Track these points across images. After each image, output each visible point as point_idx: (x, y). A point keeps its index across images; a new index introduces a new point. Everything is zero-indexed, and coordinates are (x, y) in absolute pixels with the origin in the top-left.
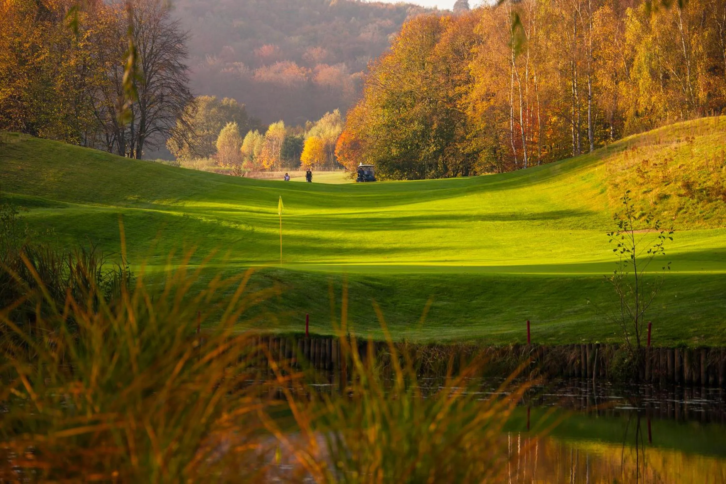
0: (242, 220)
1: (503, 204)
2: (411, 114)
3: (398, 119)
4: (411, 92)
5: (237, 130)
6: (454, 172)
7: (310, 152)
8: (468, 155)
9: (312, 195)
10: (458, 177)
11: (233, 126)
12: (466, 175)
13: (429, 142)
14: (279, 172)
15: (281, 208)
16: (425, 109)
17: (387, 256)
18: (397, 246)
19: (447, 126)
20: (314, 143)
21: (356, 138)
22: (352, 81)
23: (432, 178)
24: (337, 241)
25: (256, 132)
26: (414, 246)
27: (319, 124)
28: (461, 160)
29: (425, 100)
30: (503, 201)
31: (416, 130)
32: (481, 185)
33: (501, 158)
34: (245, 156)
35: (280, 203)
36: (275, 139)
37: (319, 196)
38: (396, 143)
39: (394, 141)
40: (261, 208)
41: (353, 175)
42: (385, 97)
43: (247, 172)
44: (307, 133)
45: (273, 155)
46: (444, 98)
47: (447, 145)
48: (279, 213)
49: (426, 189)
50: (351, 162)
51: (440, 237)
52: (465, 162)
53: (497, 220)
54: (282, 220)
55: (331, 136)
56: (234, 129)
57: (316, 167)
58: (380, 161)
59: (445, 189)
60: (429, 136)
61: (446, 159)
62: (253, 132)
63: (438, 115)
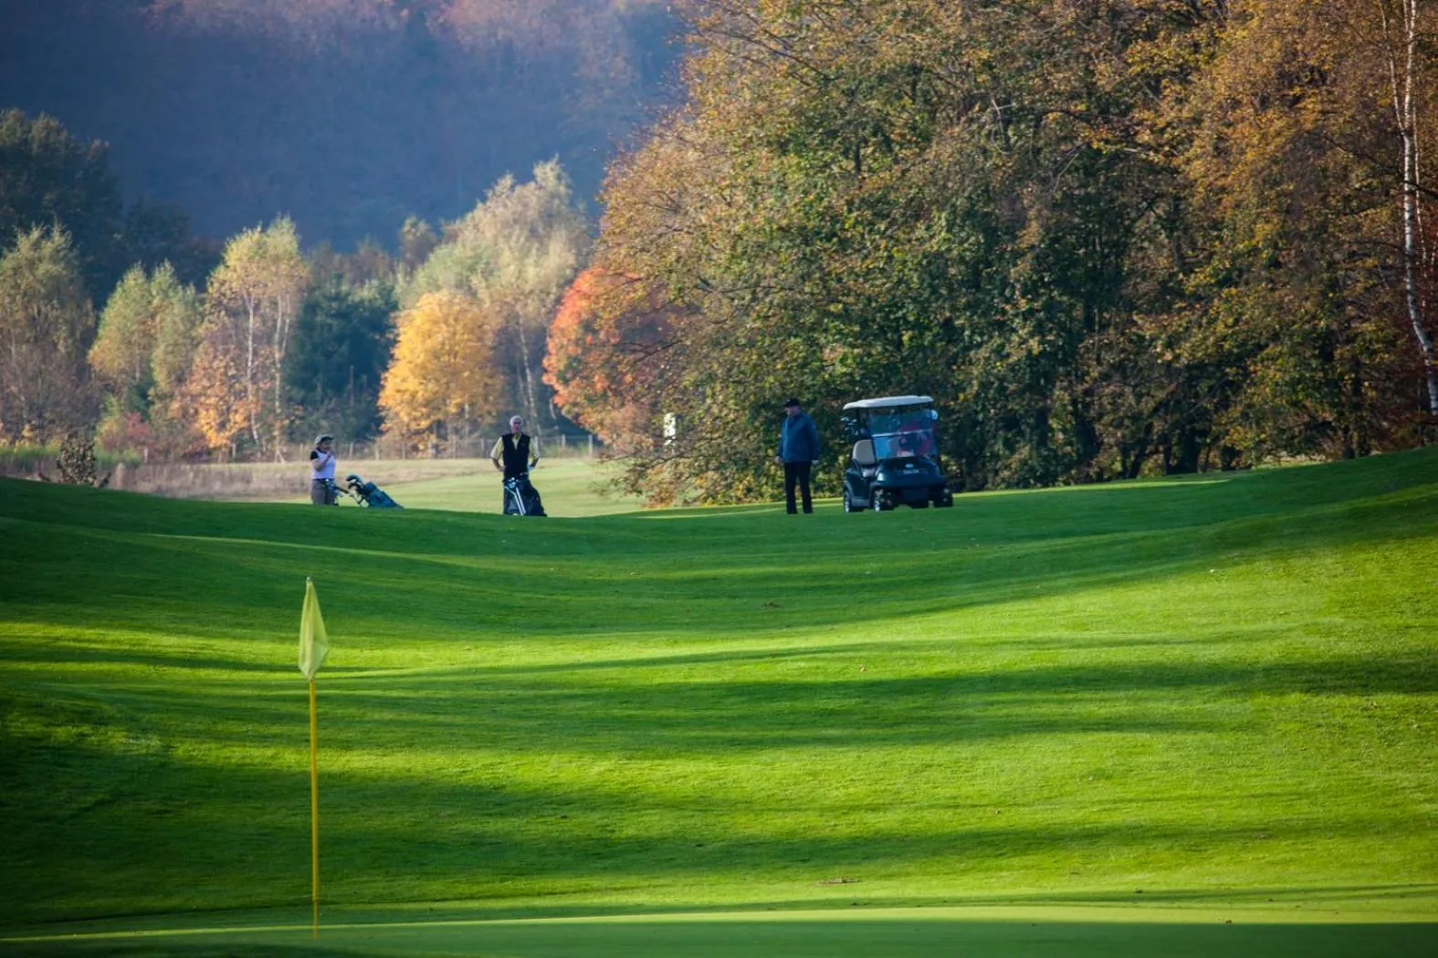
0: (113, 702)
1: (1405, 606)
2: (914, 178)
3: (850, 203)
4: (915, 70)
5: (68, 263)
6: (1125, 452)
7: (424, 367)
8: (1197, 370)
9: (452, 573)
10: (1145, 478)
11: (48, 247)
12: (1185, 465)
13: (1004, 312)
14: (274, 465)
15: (316, 638)
16: (985, 151)
17: (838, 872)
18: (887, 821)
19: (1090, 233)
20: (446, 322)
21: (650, 296)
22: (618, 29)
23: (1017, 485)
24: (588, 801)
25: (164, 274)
26: (972, 822)
27: (468, 234)
28: (1161, 395)
29: (982, 110)
30: (1407, 591)
31: (939, 255)
32: (1282, 518)
33: (1357, 383)
34: (109, 387)
35: (310, 615)
36: (257, 307)
37: (490, 578)
38: (846, 316)
39: (832, 308)
40: (200, 642)
41: (641, 475)
42: (789, 96)
43: (120, 466)
44: (411, 273)
45: (246, 381)
46: (1074, 96)
47: (1089, 322)
48: (305, 667)
49: (1010, 539)
50: (623, 414)
51: (1101, 775)
52: (1178, 402)
53: (1381, 688)
54: (319, 698)
55: (527, 288)
56: (54, 259)
57: (453, 438)
58: (766, 406)
59: (1106, 537)
60: (1005, 283)
61: (1087, 393)
62: (149, 275)
63: (1044, 181)
